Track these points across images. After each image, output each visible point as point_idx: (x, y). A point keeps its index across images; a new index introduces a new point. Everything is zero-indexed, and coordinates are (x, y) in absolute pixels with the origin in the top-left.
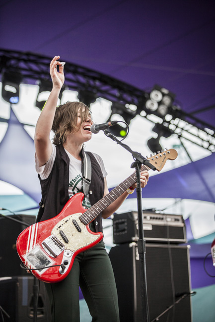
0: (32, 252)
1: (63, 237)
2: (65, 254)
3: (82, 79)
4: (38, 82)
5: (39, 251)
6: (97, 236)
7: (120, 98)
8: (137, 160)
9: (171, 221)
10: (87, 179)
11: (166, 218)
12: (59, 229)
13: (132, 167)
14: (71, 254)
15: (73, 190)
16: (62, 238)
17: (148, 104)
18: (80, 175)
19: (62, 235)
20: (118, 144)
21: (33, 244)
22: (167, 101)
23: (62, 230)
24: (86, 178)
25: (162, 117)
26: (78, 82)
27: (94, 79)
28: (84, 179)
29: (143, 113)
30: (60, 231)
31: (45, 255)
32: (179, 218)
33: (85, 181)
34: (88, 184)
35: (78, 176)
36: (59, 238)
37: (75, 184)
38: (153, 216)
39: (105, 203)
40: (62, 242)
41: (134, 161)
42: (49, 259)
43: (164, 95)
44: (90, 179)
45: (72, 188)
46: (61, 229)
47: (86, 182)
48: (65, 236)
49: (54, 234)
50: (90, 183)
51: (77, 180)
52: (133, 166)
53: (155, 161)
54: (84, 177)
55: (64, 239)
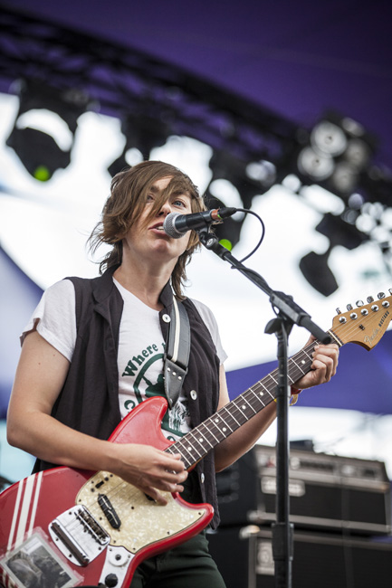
0: (23, 550)
1: (106, 513)
2: (110, 556)
3: (135, 85)
4: (17, 85)
5: (42, 548)
6: (197, 512)
7: (234, 140)
8: (281, 313)
9: (355, 475)
10: (177, 363)
11: (341, 467)
12: (97, 492)
13: (270, 330)
14: (127, 558)
15: (136, 384)
16: (103, 515)
17: (307, 161)
18: (154, 347)
19: (103, 507)
20: (233, 267)
21: (27, 529)
22: (357, 153)
23: (105, 492)
24: (175, 358)
25: (344, 196)
26: (122, 90)
27: (167, 84)
28: (168, 361)
29: (292, 181)
30: (100, 495)
31: (57, 558)
32: (377, 468)
33: (170, 367)
34: (180, 374)
35: (149, 348)
36: (97, 514)
37: (140, 368)
38: (308, 458)
39: (222, 425)
40: (104, 524)
41: (275, 317)
42: (67, 569)
43: (348, 137)
44: (185, 361)
45: (134, 378)
46: (104, 490)
47: (175, 370)
48: (113, 510)
49: (84, 502)
50: (186, 372)
51: (147, 359)
52: (273, 328)
53: (358, 323)
54: (170, 358)
55: (109, 518)
